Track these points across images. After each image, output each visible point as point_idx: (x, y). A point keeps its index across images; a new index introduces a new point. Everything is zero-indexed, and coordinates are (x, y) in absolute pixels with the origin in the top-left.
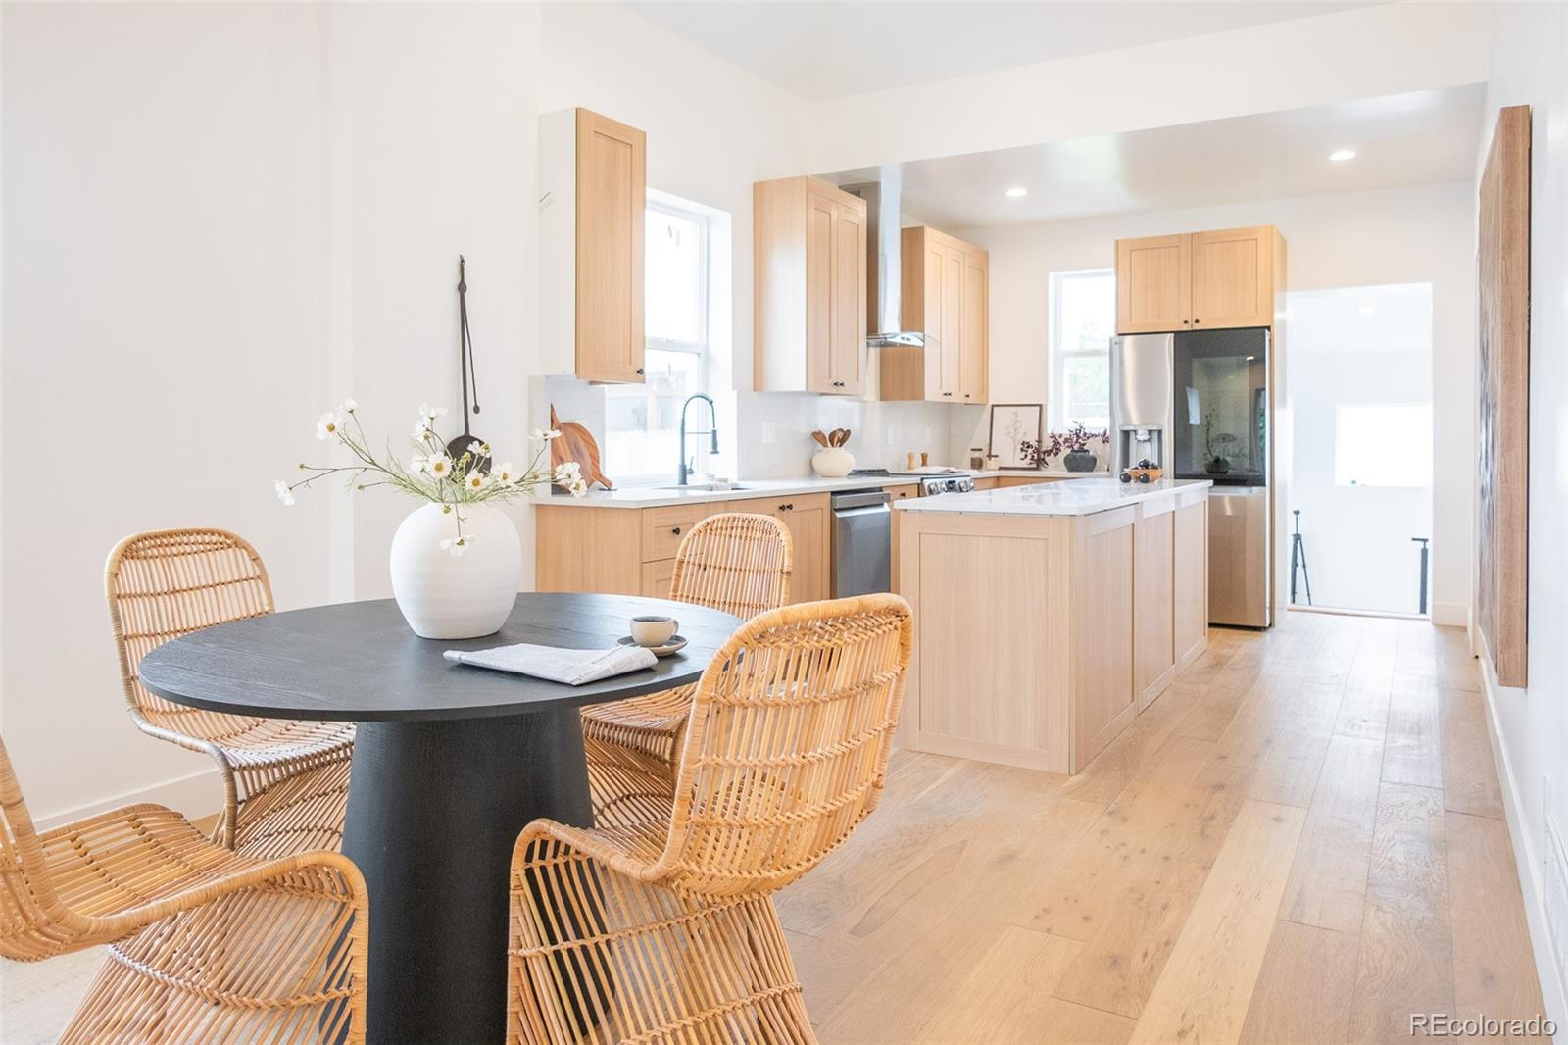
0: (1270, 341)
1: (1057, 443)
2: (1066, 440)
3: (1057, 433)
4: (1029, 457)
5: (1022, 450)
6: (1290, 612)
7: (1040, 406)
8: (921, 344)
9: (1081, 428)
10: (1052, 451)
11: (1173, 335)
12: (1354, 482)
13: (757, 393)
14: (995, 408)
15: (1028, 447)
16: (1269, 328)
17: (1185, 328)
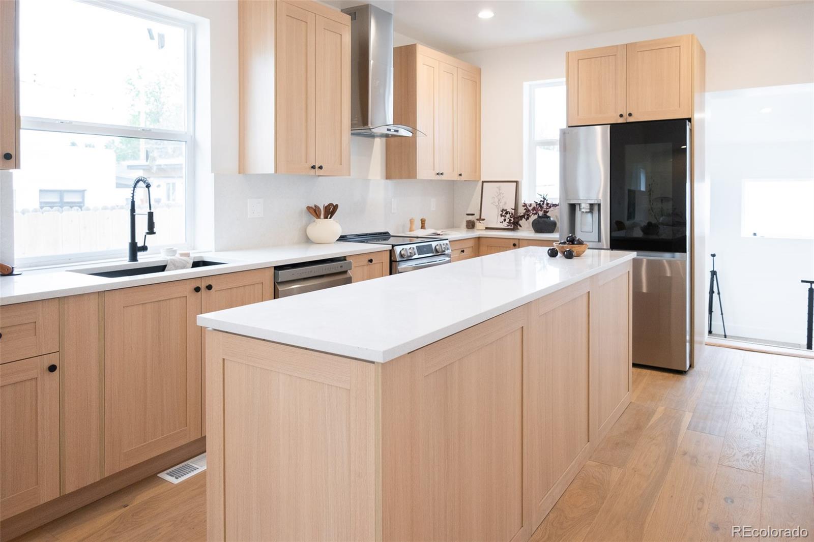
0: (691, 130)
1: (528, 210)
2: (534, 209)
3: (528, 202)
4: (508, 220)
5: (501, 215)
6: (706, 346)
7: (517, 182)
8: (410, 135)
9: (545, 199)
10: (523, 216)
11: (609, 126)
12: (755, 234)
13: (241, 175)
14: (484, 184)
15: (506, 213)
16: (690, 120)
17: (621, 121)
